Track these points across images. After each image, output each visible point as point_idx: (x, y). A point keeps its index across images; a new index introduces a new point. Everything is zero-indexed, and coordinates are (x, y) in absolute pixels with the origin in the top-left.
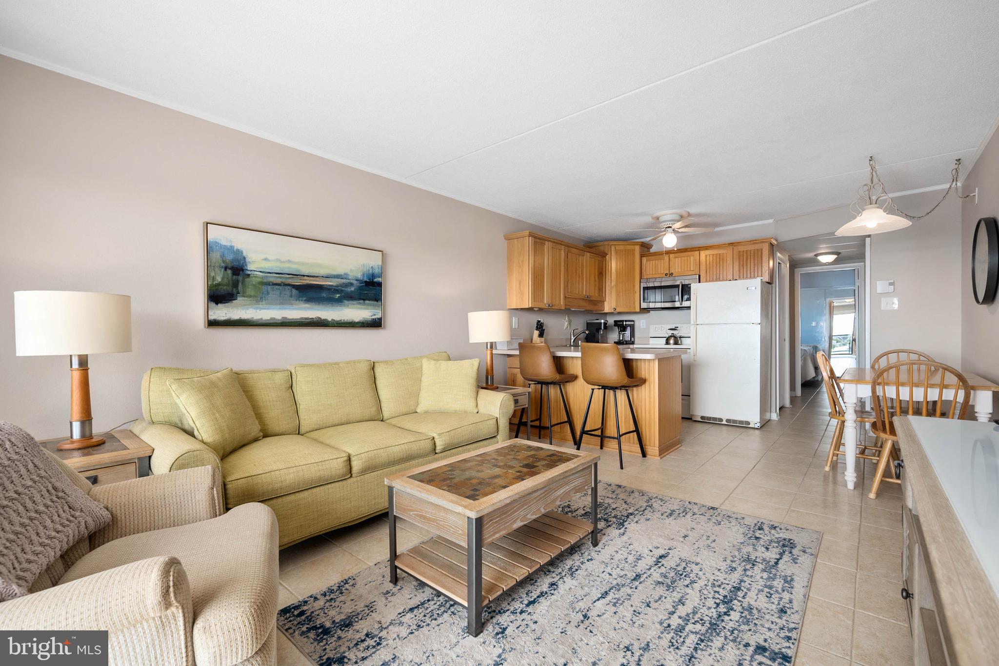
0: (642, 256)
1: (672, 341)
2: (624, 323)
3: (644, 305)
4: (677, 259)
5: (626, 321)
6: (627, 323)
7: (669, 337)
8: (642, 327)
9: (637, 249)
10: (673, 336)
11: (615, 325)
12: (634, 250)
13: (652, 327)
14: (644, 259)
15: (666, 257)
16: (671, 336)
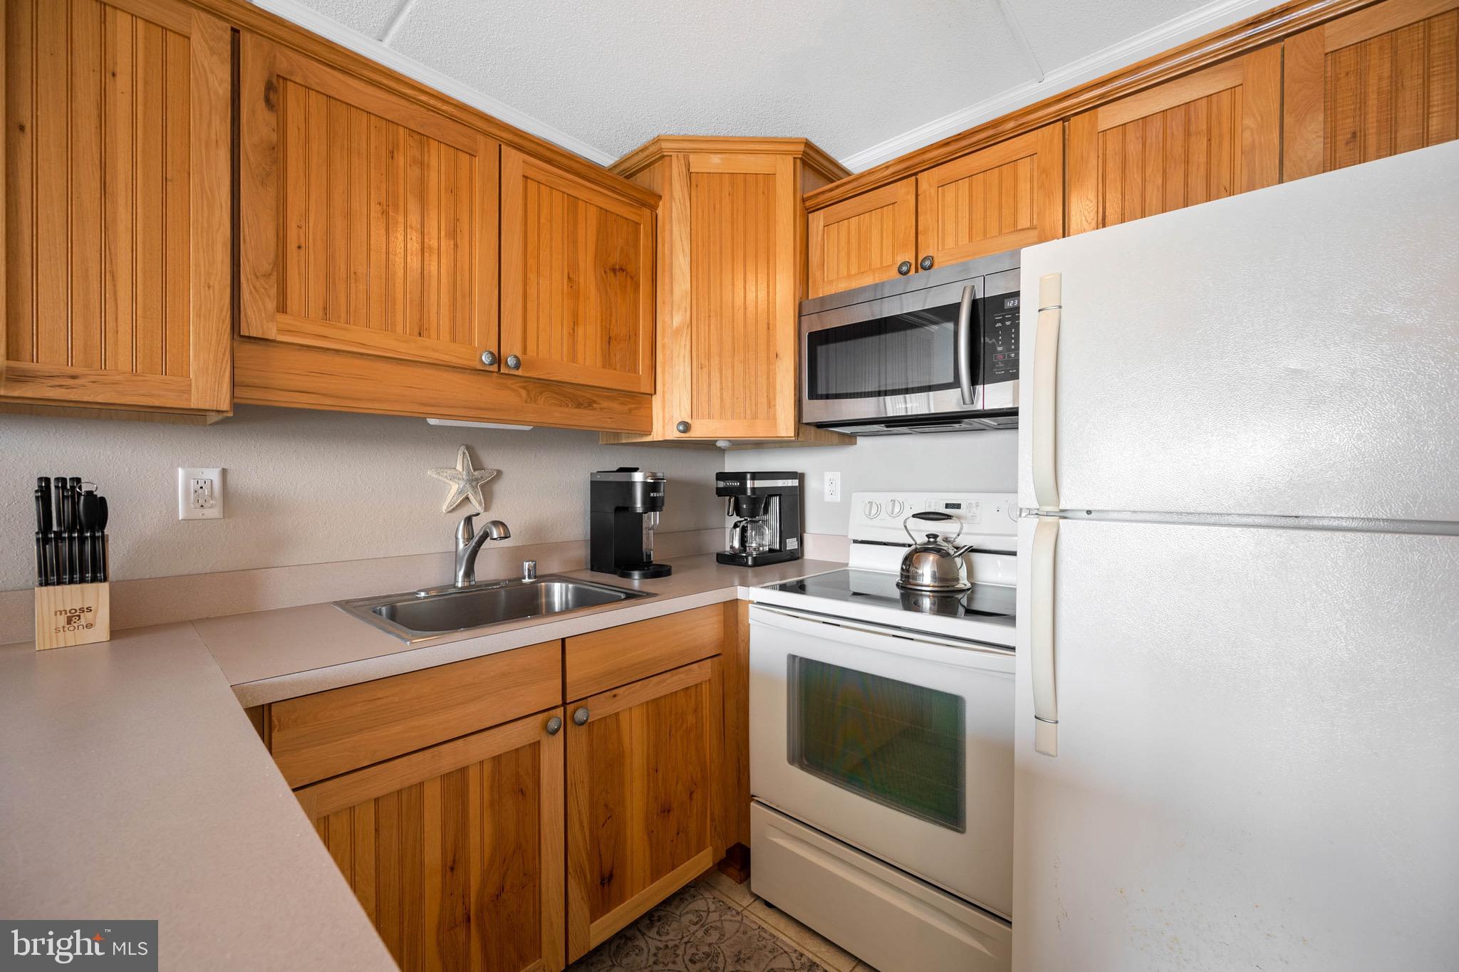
0: (807, 208)
1: (927, 572)
2: (749, 484)
3: (818, 411)
4: (950, 191)
5: (755, 476)
6: (759, 484)
7: (916, 551)
8: (828, 498)
9: (785, 171)
10: (932, 546)
11: (720, 492)
12: (769, 177)
13: (859, 502)
14: (818, 220)
15: (903, 190)
16: (925, 550)
